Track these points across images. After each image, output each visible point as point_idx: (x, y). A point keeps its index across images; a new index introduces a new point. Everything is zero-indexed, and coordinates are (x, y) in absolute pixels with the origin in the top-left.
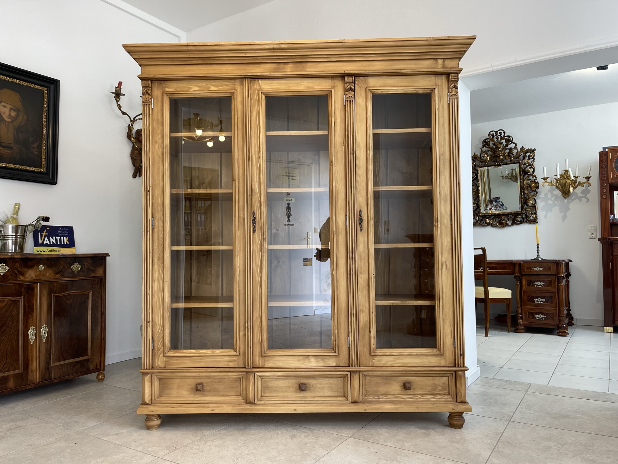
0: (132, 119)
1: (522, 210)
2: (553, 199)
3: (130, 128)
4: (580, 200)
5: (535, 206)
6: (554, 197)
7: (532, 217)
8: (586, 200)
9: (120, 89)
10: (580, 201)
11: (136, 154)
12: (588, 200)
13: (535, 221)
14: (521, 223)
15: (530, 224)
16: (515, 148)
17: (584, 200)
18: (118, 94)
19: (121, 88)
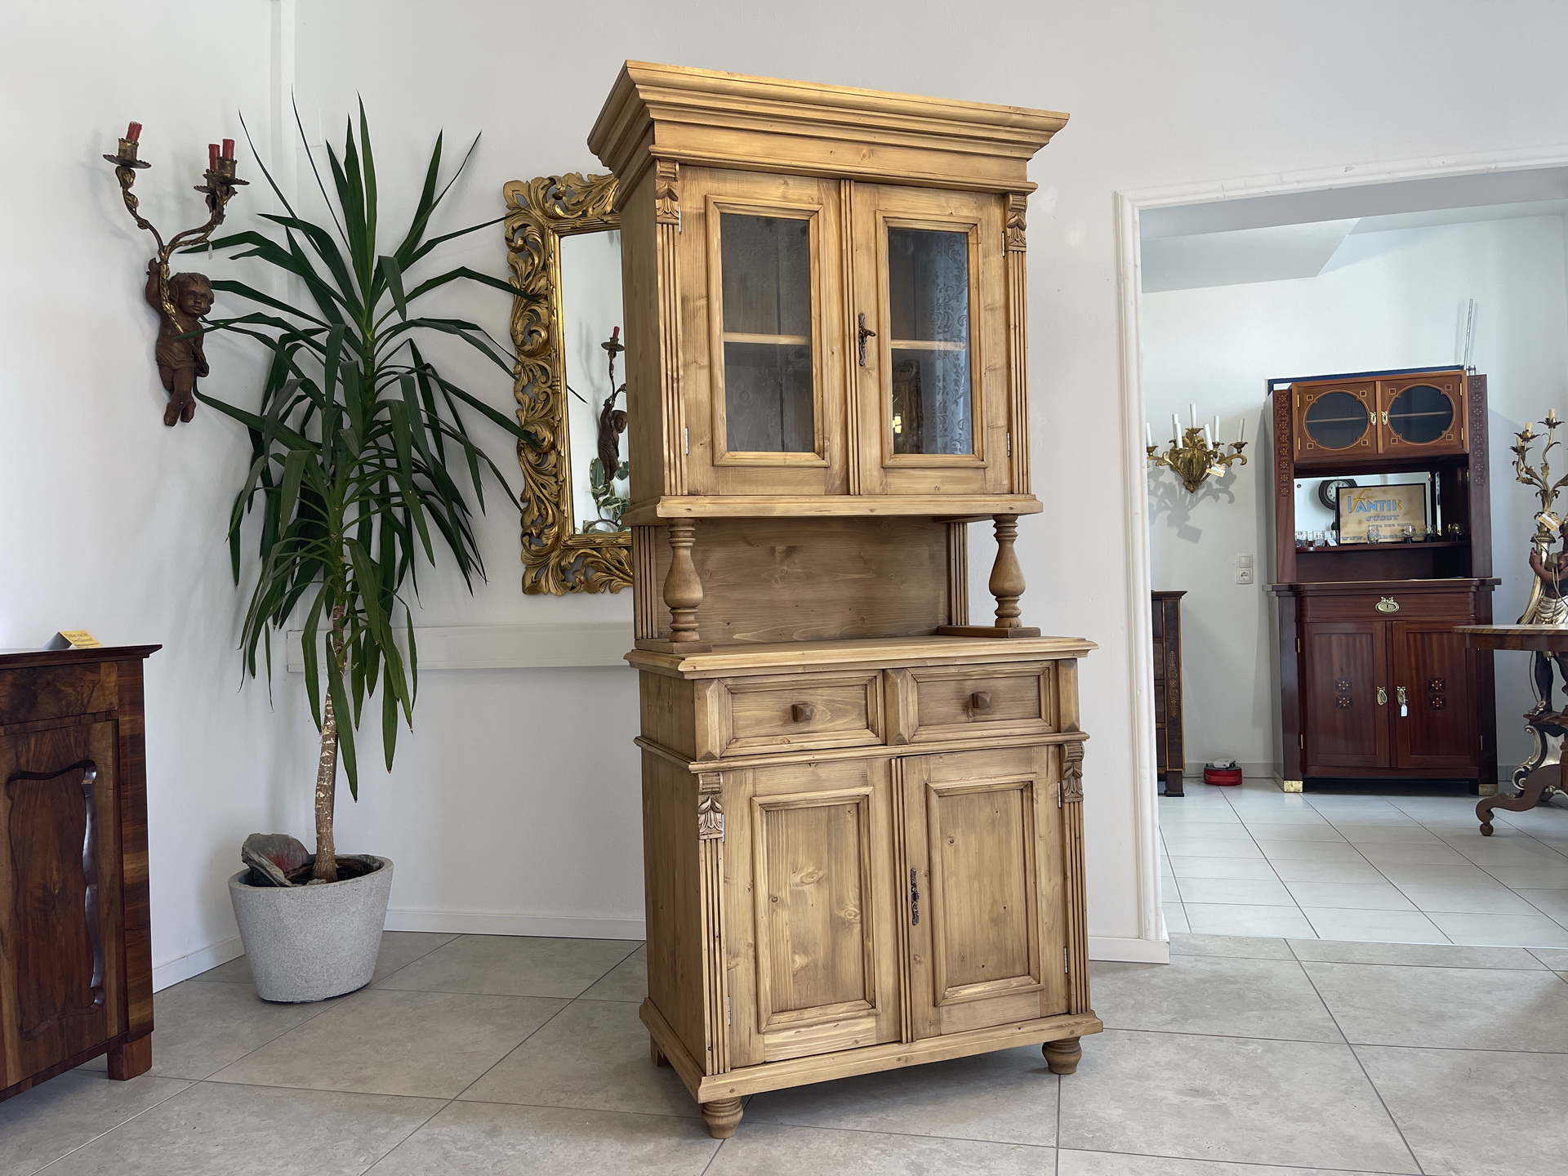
0: (166, 243)
2: (1159, 493)
3: (155, 270)
4: (1217, 498)
6: (1161, 490)
8: (1228, 498)
9: (135, 146)
10: (1217, 501)
11: (176, 350)
12: (1232, 500)
17: (1224, 497)
18: (126, 163)
19: (138, 145)
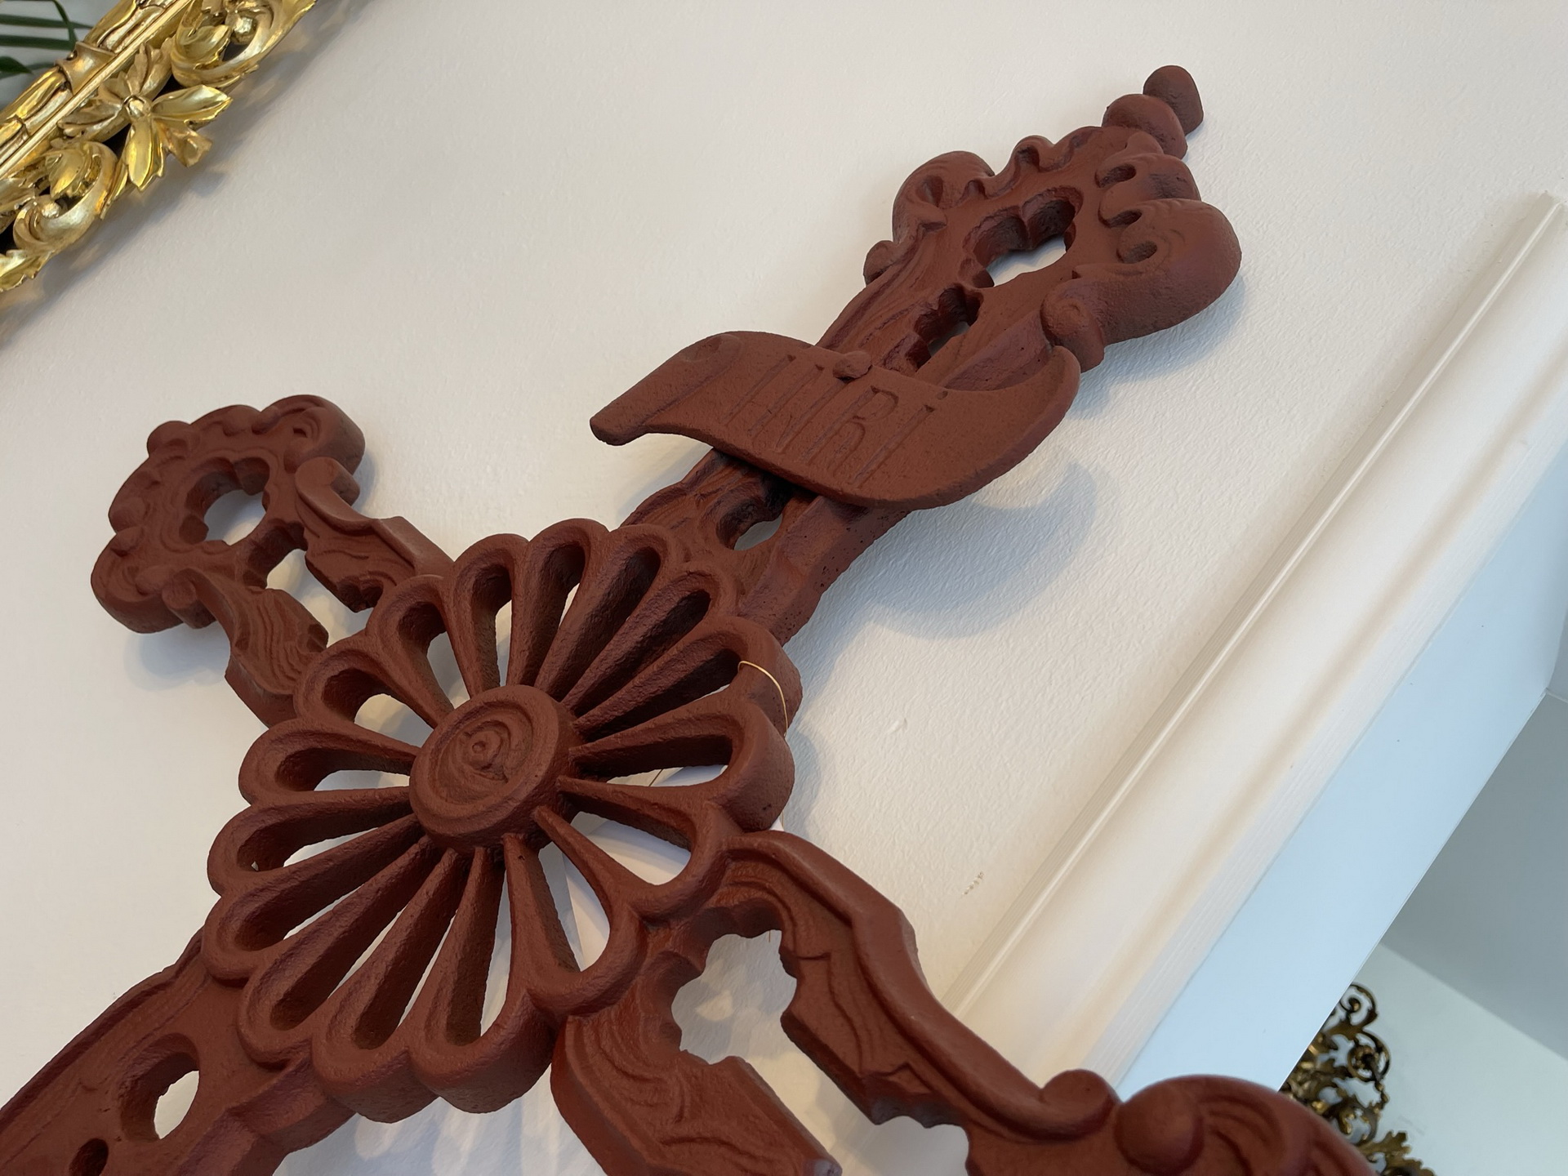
16: (1372, 1113)
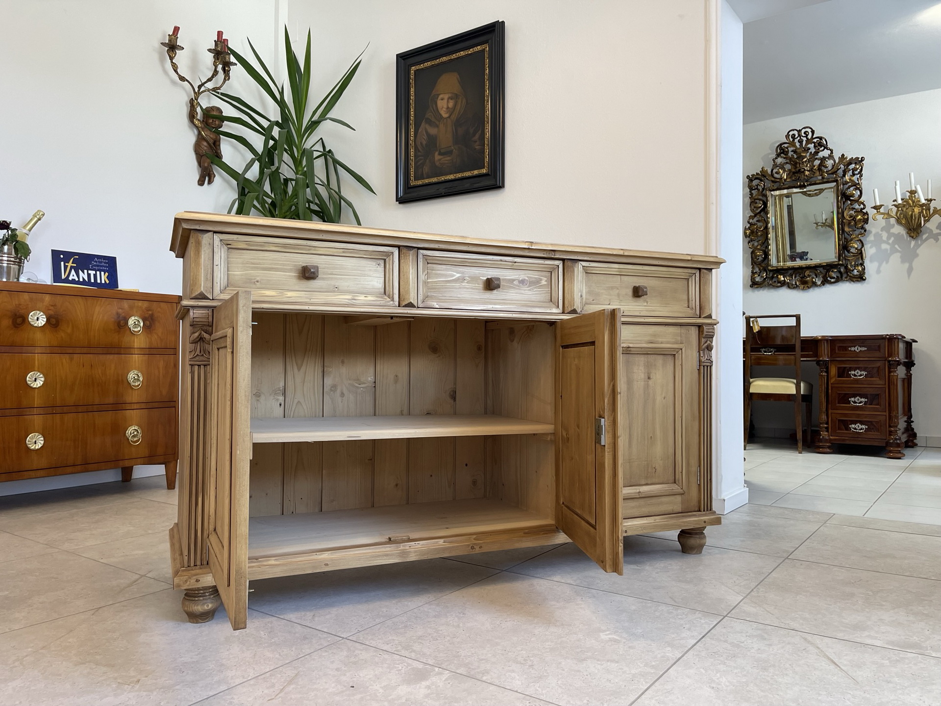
0: (196, 90)
1: (839, 260)
2: (891, 241)
3: (193, 105)
4: (937, 241)
5: (861, 253)
6: (892, 239)
7: (856, 271)
9: (175, 38)
11: (203, 147)
13: (861, 278)
14: (838, 280)
15: (852, 283)
16: (831, 156)
18: (172, 47)
